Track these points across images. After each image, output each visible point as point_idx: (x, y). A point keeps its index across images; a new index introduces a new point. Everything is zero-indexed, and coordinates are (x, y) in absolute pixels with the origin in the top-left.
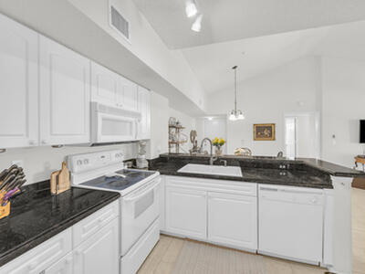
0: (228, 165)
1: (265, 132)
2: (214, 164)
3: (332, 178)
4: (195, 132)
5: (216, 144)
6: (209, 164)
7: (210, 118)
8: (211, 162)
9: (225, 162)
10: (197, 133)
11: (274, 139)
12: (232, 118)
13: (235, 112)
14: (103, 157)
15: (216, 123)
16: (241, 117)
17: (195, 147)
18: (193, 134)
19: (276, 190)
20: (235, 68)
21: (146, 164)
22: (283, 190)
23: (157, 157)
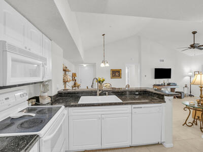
0: (108, 95)
1: (116, 74)
2: (100, 95)
3: (165, 97)
4: (75, 74)
5: (99, 82)
6: (96, 95)
7: (85, 65)
8: (98, 93)
9: (107, 93)
10: (77, 75)
11: (121, 78)
12: (102, 65)
13: (104, 62)
14: (7, 99)
15: (86, 68)
16: (107, 65)
17: (75, 84)
18: (74, 75)
19: (141, 107)
20: (104, 35)
21: (49, 100)
22: (145, 107)
23: (56, 93)
